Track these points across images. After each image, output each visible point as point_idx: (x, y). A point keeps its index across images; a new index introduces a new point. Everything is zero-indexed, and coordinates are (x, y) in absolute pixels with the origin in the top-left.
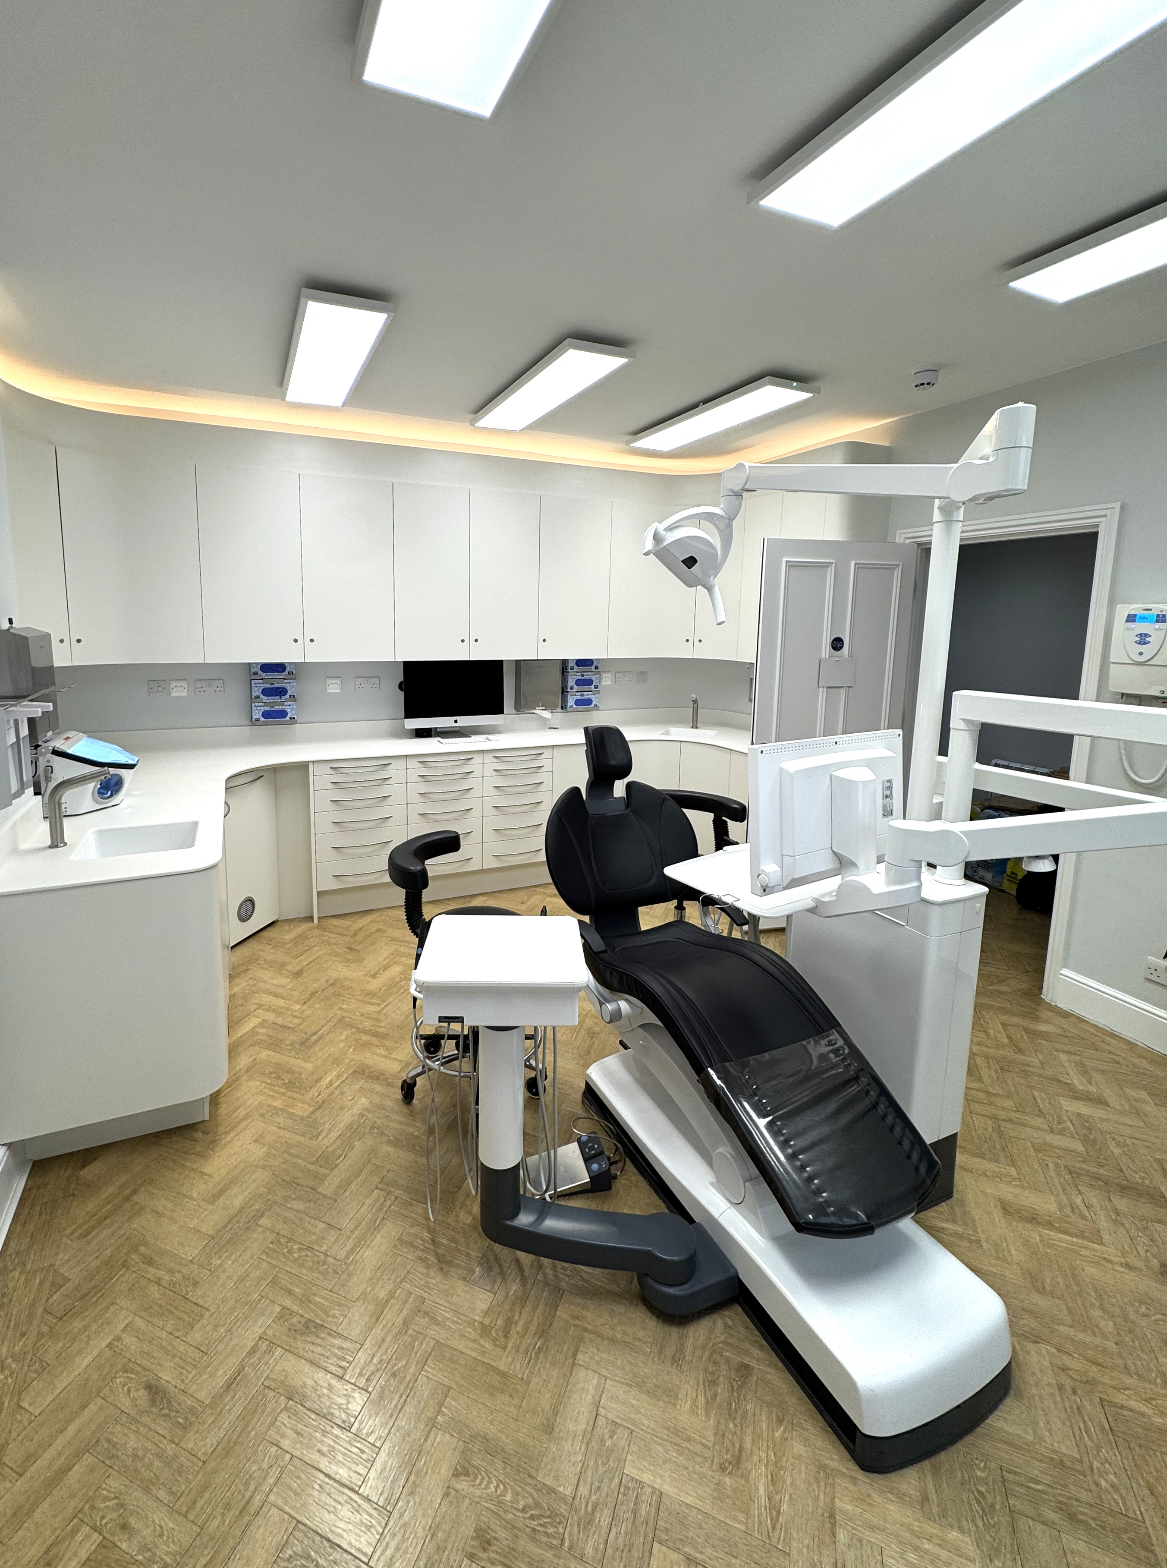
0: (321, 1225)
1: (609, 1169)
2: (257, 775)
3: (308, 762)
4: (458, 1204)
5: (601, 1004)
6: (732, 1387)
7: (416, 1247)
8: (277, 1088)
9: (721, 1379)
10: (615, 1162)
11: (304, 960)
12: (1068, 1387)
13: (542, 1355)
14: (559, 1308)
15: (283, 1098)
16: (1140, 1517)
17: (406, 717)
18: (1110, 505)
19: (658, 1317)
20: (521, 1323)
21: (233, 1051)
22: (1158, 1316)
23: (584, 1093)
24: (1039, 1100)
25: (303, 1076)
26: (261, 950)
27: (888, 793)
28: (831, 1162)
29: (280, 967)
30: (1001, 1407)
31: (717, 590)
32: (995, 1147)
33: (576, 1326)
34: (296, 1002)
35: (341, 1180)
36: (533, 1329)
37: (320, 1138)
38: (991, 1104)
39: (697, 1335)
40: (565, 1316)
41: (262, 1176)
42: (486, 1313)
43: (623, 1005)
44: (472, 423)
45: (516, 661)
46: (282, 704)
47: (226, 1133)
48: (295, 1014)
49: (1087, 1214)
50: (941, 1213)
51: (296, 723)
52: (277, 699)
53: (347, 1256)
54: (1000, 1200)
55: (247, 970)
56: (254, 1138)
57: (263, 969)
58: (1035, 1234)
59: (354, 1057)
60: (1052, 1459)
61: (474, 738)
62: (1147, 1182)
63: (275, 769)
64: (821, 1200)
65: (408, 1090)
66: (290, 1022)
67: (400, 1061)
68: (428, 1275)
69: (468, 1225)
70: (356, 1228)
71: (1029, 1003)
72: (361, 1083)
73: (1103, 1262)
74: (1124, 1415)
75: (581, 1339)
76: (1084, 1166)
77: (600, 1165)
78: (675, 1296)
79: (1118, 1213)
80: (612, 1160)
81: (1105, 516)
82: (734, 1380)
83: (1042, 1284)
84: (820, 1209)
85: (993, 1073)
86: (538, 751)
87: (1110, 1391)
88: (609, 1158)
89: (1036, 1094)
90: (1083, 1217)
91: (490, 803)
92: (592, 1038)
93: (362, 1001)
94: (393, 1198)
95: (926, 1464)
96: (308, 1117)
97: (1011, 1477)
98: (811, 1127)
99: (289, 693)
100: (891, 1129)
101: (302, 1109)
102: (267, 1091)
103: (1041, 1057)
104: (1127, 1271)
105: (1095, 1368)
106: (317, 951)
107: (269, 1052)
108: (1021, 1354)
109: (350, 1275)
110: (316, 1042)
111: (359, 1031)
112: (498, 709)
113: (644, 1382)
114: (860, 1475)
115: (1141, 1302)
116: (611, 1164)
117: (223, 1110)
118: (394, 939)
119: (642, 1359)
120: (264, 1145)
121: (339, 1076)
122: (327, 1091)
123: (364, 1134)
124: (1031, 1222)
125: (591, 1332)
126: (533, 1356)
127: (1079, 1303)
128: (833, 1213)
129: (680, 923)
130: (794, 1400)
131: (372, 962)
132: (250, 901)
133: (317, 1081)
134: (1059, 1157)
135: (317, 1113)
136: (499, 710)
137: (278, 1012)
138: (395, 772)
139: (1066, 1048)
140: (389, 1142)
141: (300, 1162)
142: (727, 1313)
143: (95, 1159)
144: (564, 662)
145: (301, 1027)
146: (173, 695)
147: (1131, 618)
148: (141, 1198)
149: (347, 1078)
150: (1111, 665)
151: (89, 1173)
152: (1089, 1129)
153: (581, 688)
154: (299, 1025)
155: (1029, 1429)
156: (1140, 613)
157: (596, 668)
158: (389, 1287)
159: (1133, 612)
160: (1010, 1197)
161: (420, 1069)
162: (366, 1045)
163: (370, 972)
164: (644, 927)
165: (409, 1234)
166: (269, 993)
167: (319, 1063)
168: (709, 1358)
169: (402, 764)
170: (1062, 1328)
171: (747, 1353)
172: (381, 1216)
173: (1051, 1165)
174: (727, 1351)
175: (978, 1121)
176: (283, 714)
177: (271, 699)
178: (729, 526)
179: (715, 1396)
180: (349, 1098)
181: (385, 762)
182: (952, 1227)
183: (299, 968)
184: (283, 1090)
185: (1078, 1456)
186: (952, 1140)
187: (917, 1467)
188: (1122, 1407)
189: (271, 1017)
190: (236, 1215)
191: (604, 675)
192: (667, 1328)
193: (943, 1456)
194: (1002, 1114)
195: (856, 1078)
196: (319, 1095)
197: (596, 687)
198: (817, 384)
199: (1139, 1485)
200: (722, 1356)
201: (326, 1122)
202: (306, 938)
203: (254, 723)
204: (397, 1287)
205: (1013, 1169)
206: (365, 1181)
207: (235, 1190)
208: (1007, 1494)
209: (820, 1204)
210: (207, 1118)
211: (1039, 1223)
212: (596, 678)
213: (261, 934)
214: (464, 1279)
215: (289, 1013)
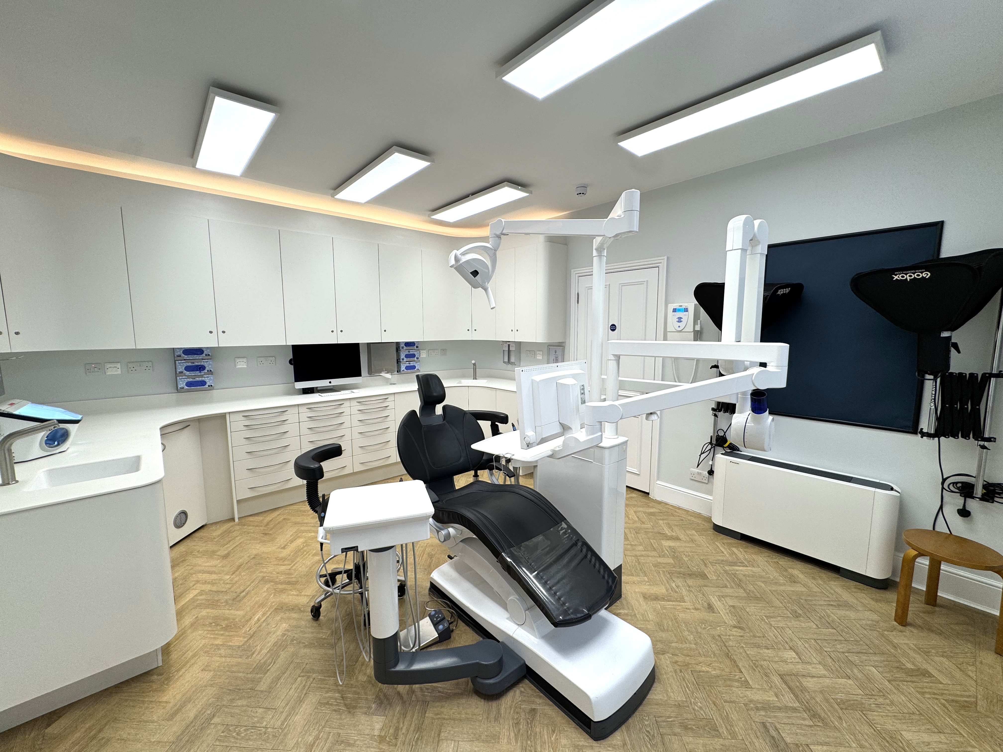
0: (261, 710)
1: (449, 626)
2: (185, 425)
3: (225, 413)
4: (357, 671)
5: (438, 532)
6: (528, 722)
7: (331, 705)
8: (216, 632)
9: (521, 720)
10: (452, 623)
11: (230, 547)
12: (678, 670)
13: (419, 742)
14: (427, 712)
15: (223, 637)
16: (711, 717)
17: (296, 381)
18: (663, 258)
19: (484, 699)
20: (405, 727)
21: (180, 614)
22: (709, 627)
23: (430, 589)
24: (653, 544)
25: (237, 620)
26: (194, 546)
27: (583, 391)
28: (568, 588)
29: (212, 554)
30: (652, 688)
31: (490, 290)
32: (637, 569)
33: (438, 719)
34: (226, 574)
35: (273, 679)
36: (412, 729)
37: (254, 655)
38: (633, 550)
39: (506, 702)
40: (431, 715)
41: (211, 691)
42: (382, 729)
43: (451, 530)
44: (333, 196)
45: (367, 343)
46: (202, 376)
47: (178, 671)
48: (227, 581)
49: (677, 590)
50: (617, 606)
51: (213, 389)
52: (198, 373)
53: (282, 724)
54: (642, 593)
55: (184, 560)
56: (202, 668)
57: (198, 557)
58: (658, 605)
59: (274, 600)
60: (675, 704)
61: (343, 392)
62: (699, 570)
63: (199, 420)
64: (565, 608)
65: (316, 612)
66: (223, 588)
67: (308, 596)
68: (341, 719)
69: (365, 682)
70: (287, 704)
71: (645, 500)
72: (282, 615)
73: (686, 610)
74: (701, 675)
75: (441, 725)
76: (674, 569)
77: (444, 626)
78: (494, 684)
79: (689, 587)
80: (450, 622)
81: (661, 263)
82: (528, 718)
83: (663, 627)
84: (565, 612)
85: (633, 536)
86: (385, 397)
87: (694, 666)
88: (448, 621)
89: (651, 541)
90: (676, 592)
91: (356, 430)
92: (431, 558)
93: (276, 565)
94: (311, 680)
95: (623, 727)
96: (243, 645)
97: (659, 719)
98: (558, 572)
99: (207, 368)
100: (594, 566)
101: (237, 641)
102: (209, 636)
103: (652, 524)
104: (695, 611)
105: (688, 658)
106: (240, 539)
107: (208, 610)
108: (658, 661)
109: (286, 735)
110: (245, 597)
111: (276, 583)
112: (358, 373)
113: (480, 736)
114: (594, 743)
115: (702, 623)
116: (450, 624)
117: (174, 656)
118: (296, 523)
119: (477, 724)
120: (210, 671)
121: (264, 614)
122: (257, 625)
123: (287, 645)
124: (655, 600)
125: (447, 720)
126: (414, 743)
127: (679, 630)
128: (572, 613)
129: (477, 482)
130: (559, 719)
131: (282, 539)
132: (184, 513)
133: (248, 621)
134: (664, 567)
135: (251, 641)
136: (359, 375)
137: (213, 583)
138: (291, 416)
139: (661, 518)
140: (305, 646)
141: (241, 674)
142: (521, 685)
143: (59, 717)
144: (398, 344)
145: (232, 589)
146: (109, 373)
147: (675, 310)
148: (107, 733)
149: (270, 614)
150: (668, 333)
151: (55, 729)
152: (674, 552)
153: (409, 359)
154: (230, 588)
155: (665, 695)
156: (678, 307)
157: (417, 347)
158: (315, 733)
159: (675, 308)
160: (645, 591)
161: (323, 596)
162: (283, 591)
163: (281, 545)
164: (457, 488)
165: (325, 698)
166: (204, 572)
167: (248, 609)
168: (514, 712)
169: (295, 410)
170: (673, 644)
171: (533, 702)
172: (304, 692)
173: (661, 572)
174: (523, 705)
175: (629, 559)
176: (203, 383)
177: (193, 373)
178: (495, 254)
179: (519, 730)
180: (274, 626)
181: (283, 410)
182: (623, 612)
183: (226, 552)
184: (222, 632)
185: (685, 700)
186: (620, 567)
187: (619, 730)
188: (700, 672)
189: (208, 587)
190: (192, 722)
191: (421, 351)
192: (490, 703)
193: (630, 720)
194: (638, 553)
195: (575, 544)
196: (250, 629)
197: (417, 358)
198: (530, 189)
199: (709, 703)
200: (520, 708)
201: (258, 645)
202: (230, 532)
203: (179, 390)
204: (320, 732)
205: (646, 578)
206: (290, 674)
207: (189, 706)
208: (659, 727)
209: (565, 609)
210: (160, 664)
211: (659, 600)
212: (417, 353)
213: (194, 535)
214: (366, 713)
215: (222, 582)
